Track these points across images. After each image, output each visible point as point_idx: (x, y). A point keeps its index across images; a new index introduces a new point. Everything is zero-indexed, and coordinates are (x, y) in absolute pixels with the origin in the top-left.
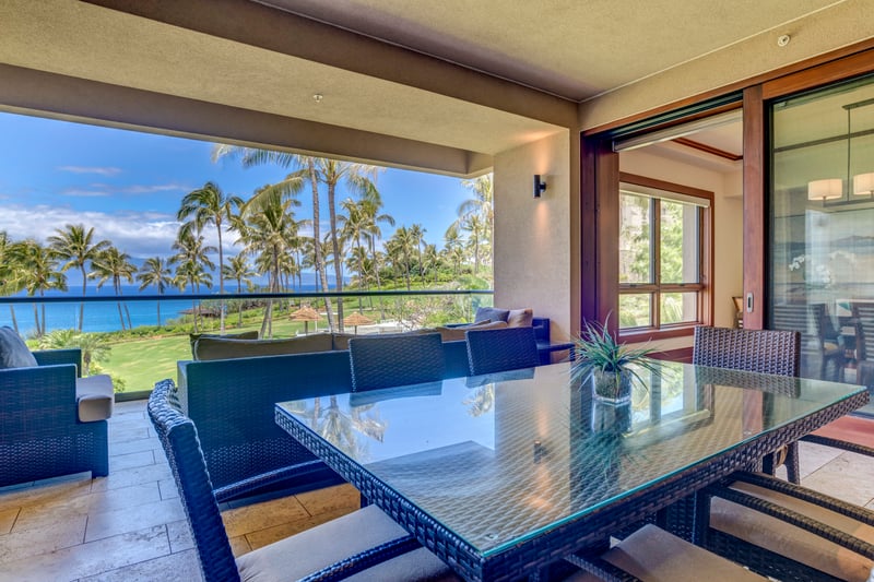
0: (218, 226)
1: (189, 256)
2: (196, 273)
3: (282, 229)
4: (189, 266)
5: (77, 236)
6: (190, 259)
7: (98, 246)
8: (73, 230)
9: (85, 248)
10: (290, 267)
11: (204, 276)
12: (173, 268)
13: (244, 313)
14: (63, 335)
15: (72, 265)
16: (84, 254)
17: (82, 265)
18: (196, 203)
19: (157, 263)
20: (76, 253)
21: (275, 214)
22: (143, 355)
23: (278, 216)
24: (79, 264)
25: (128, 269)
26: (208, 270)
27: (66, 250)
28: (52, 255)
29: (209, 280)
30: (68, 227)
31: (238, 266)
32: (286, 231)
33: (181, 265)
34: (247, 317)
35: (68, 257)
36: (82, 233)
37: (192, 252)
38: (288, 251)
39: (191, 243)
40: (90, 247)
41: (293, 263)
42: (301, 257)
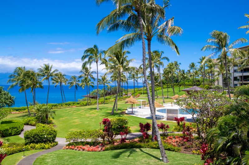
0: (97, 63)
1: (85, 75)
2: (88, 82)
3: (122, 63)
4: (86, 79)
5: (47, 68)
6: (86, 76)
7: (54, 71)
8: (46, 65)
9: (50, 72)
10: (124, 79)
11: (91, 83)
12: (80, 79)
13: (106, 97)
14: (40, 106)
15: (45, 79)
16: (49, 75)
17: (48, 79)
18: (89, 53)
19: (75, 77)
20: (46, 74)
21: (120, 57)
22: (67, 115)
23: (121, 58)
24: (47, 79)
25: (65, 80)
26: (92, 80)
27: (43, 73)
28: (38, 75)
29: (93, 85)
30: (44, 64)
31: (104, 79)
32: (125, 64)
33: (83, 79)
34: (107, 99)
35: (44, 76)
36: (49, 67)
37: (87, 74)
38: (124, 73)
39: (87, 70)
40: (51, 72)
41: (125, 78)
42: (128, 75)
